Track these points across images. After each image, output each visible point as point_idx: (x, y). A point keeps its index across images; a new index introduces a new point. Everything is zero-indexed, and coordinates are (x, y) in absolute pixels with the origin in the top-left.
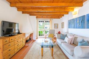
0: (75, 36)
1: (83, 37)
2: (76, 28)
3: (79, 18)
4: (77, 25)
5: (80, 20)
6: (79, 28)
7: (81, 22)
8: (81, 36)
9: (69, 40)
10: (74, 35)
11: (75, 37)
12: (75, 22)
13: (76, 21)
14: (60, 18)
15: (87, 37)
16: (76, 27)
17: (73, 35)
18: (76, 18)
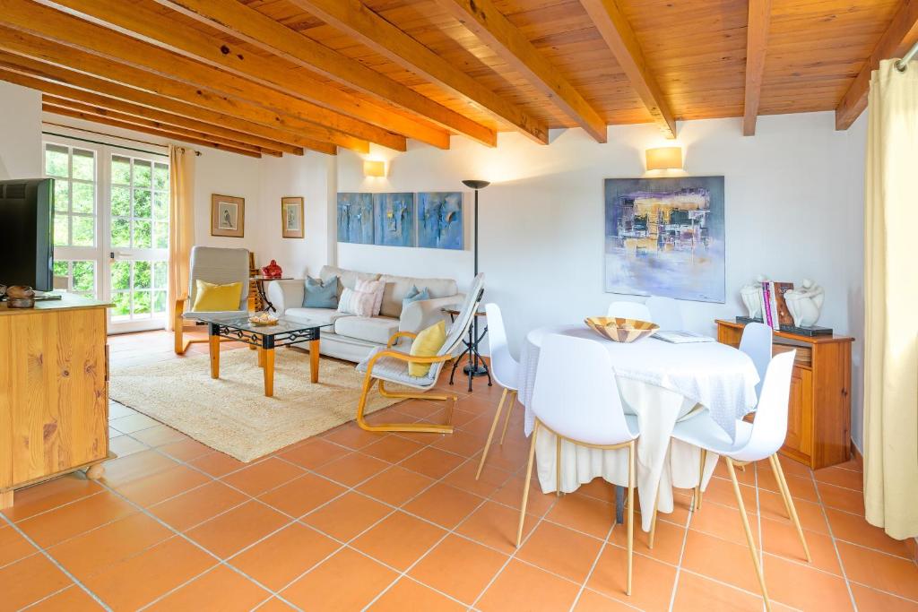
0: (381, 279)
1: (412, 279)
2: (382, 243)
3: (395, 196)
4: (387, 230)
5: (396, 210)
6: (394, 242)
7: (403, 216)
8: (406, 278)
9: (367, 300)
10: (380, 276)
11: (386, 284)
12: (378, 210)
13: (382, 210)
14: (259, 156)
15: (422, 278)
16: (383, 237)
17: (375, 277)
18: (383, 196)
